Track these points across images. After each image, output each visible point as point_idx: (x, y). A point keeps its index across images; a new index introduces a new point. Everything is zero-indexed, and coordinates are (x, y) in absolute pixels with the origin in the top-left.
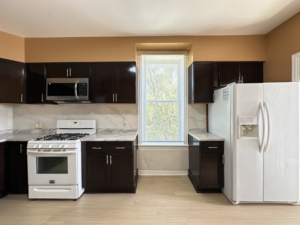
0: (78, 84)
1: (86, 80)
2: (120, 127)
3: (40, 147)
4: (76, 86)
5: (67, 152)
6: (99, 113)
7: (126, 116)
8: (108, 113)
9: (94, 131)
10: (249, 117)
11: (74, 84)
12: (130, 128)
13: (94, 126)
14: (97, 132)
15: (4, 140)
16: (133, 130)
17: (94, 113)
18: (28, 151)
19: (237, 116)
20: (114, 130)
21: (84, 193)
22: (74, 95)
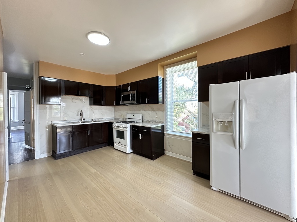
0: (132, 94)
1: (135, 92)
2: (154, 119)
3: (116, 126)
4: (131, 95)
5: (124, 129)
6: (145, 110)
7: (157, 112)
8: (149, 110)
9: (141, 121)
10: (223, 114)
11: (130, 94)
12: (160, 121)
13: (141, 118)
14: (143, 121)
15: (108, 122)
16: (161, 122)
17: (143, 110)
18: (114, 127)
19: (212, 113)
20: (151, 121)
21: (132, 152)
22: (130, 101)
